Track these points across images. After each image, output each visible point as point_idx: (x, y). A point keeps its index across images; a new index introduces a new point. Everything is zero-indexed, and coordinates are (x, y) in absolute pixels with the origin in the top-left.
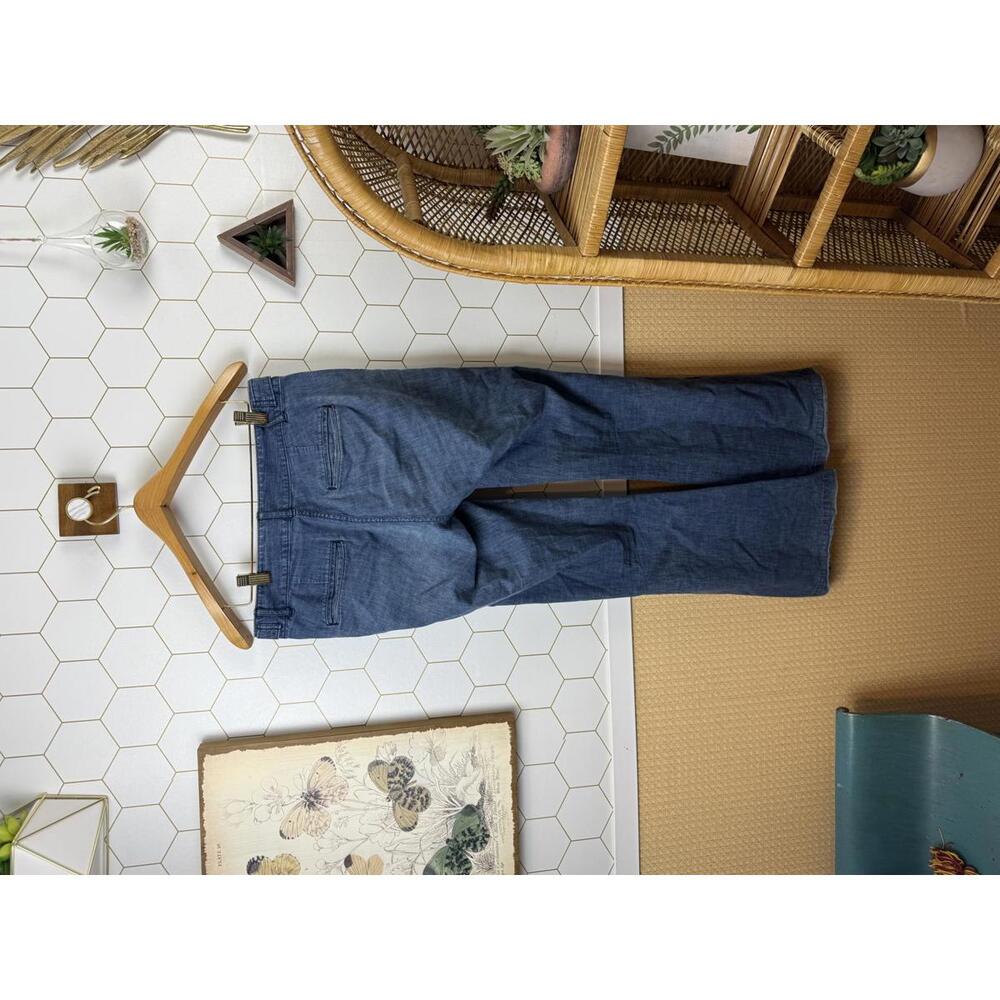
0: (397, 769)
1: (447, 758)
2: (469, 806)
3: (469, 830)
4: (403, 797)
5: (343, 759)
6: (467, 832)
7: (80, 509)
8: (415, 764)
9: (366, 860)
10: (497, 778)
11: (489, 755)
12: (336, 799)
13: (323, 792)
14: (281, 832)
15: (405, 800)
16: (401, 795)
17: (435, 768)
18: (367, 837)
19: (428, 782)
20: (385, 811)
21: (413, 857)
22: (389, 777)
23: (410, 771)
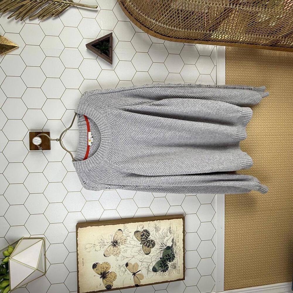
0: (144, 234)
1: (161, 230)
2: (168, 246)
4: (146, 243)
5: (126, 230)
6: (167, 255)
9: (133, 264)
10: (178, 237)
12: (123, 243)
13: (119, 241)
14: (104, 255)
15: (147, 244)
16: (145, 242)
17: (157, 234)
18: (134, 257)
19: (154, 238)
20: (140, 248)
21: (149, 264)
22: (141, 236)
23: (148, 234)
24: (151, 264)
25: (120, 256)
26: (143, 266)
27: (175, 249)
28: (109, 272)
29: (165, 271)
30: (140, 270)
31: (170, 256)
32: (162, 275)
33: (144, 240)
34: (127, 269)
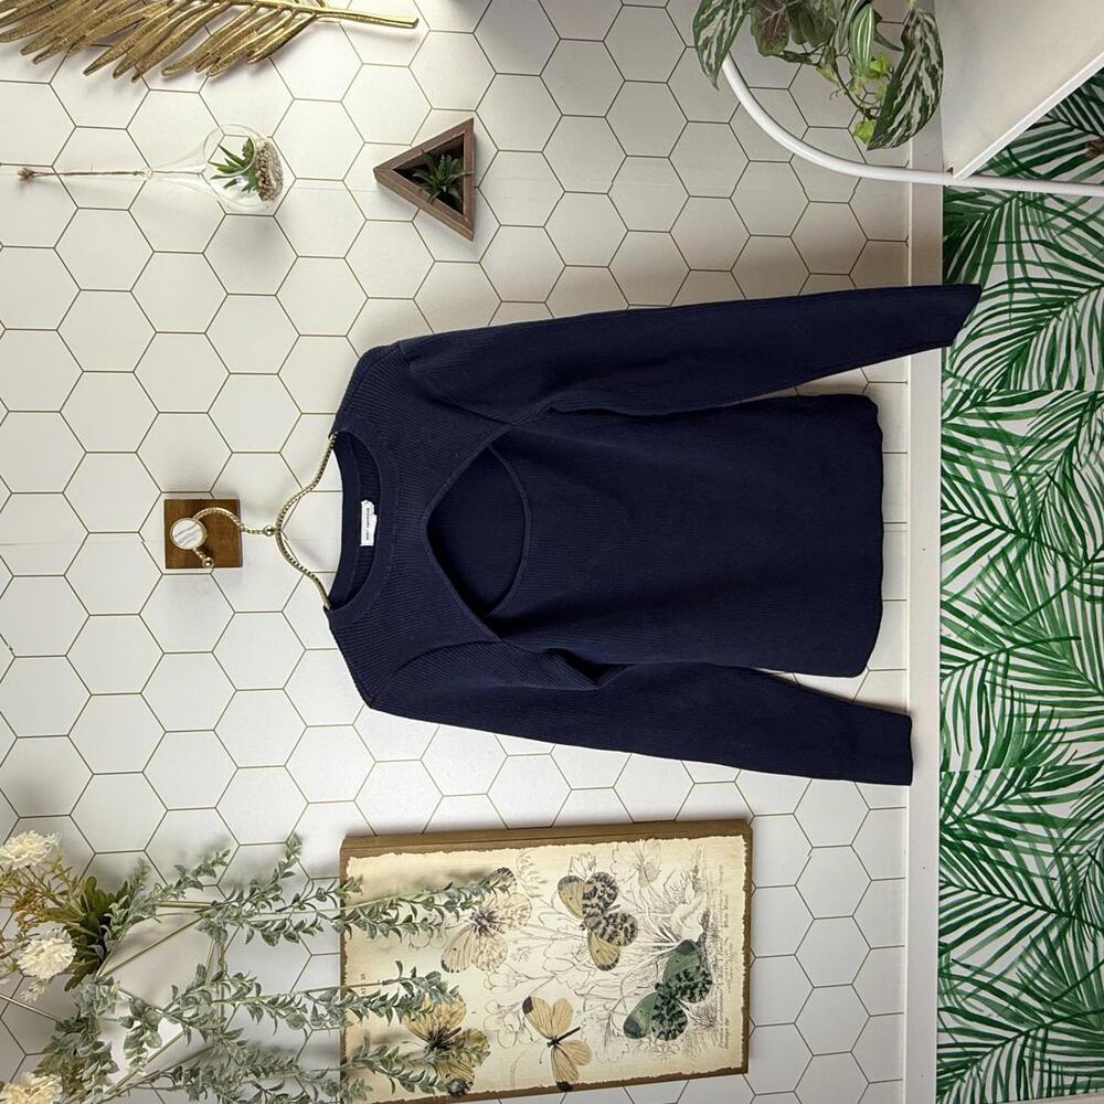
0: (595, 889)
1: (661, 879)
2: (686, 941)
3: (685, 972)
4: (602, 926)
5: (526, 872)
6: (682, 975)
7: (190, 534)
8: (619, 884)
9: (551, 1005)
10: (727, 908)
11: (716, 878)
12: (516, 923)
13: (499, 914)
14: (444, 966)
15: (605, 929)
16: (599, 923)
17: (645, 891)
18: (554, 975)
19: (635, 907)
20: (578, 943)
21: (611, 1005)
22: (584, 898)
23: (612, 892)
24: (621, 1007)
25: (503, 969)
26: (588, 1014)
27: (712, 951)
28: (460, 1029)
29: (674, 1037)
30: (578, 1029)
31: (692, 979)
32: (660, 1049)
33: (594, 915)
34: (527, 1021)
